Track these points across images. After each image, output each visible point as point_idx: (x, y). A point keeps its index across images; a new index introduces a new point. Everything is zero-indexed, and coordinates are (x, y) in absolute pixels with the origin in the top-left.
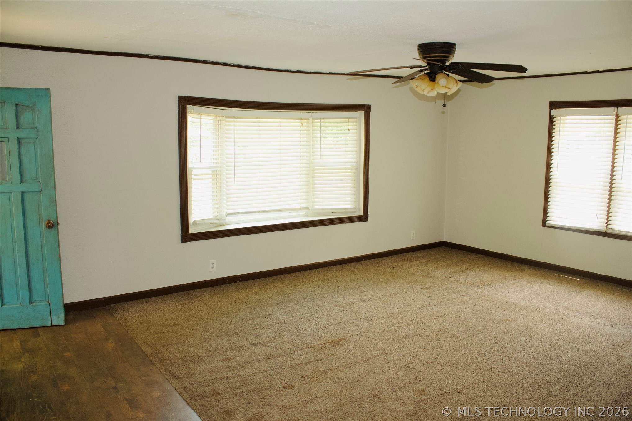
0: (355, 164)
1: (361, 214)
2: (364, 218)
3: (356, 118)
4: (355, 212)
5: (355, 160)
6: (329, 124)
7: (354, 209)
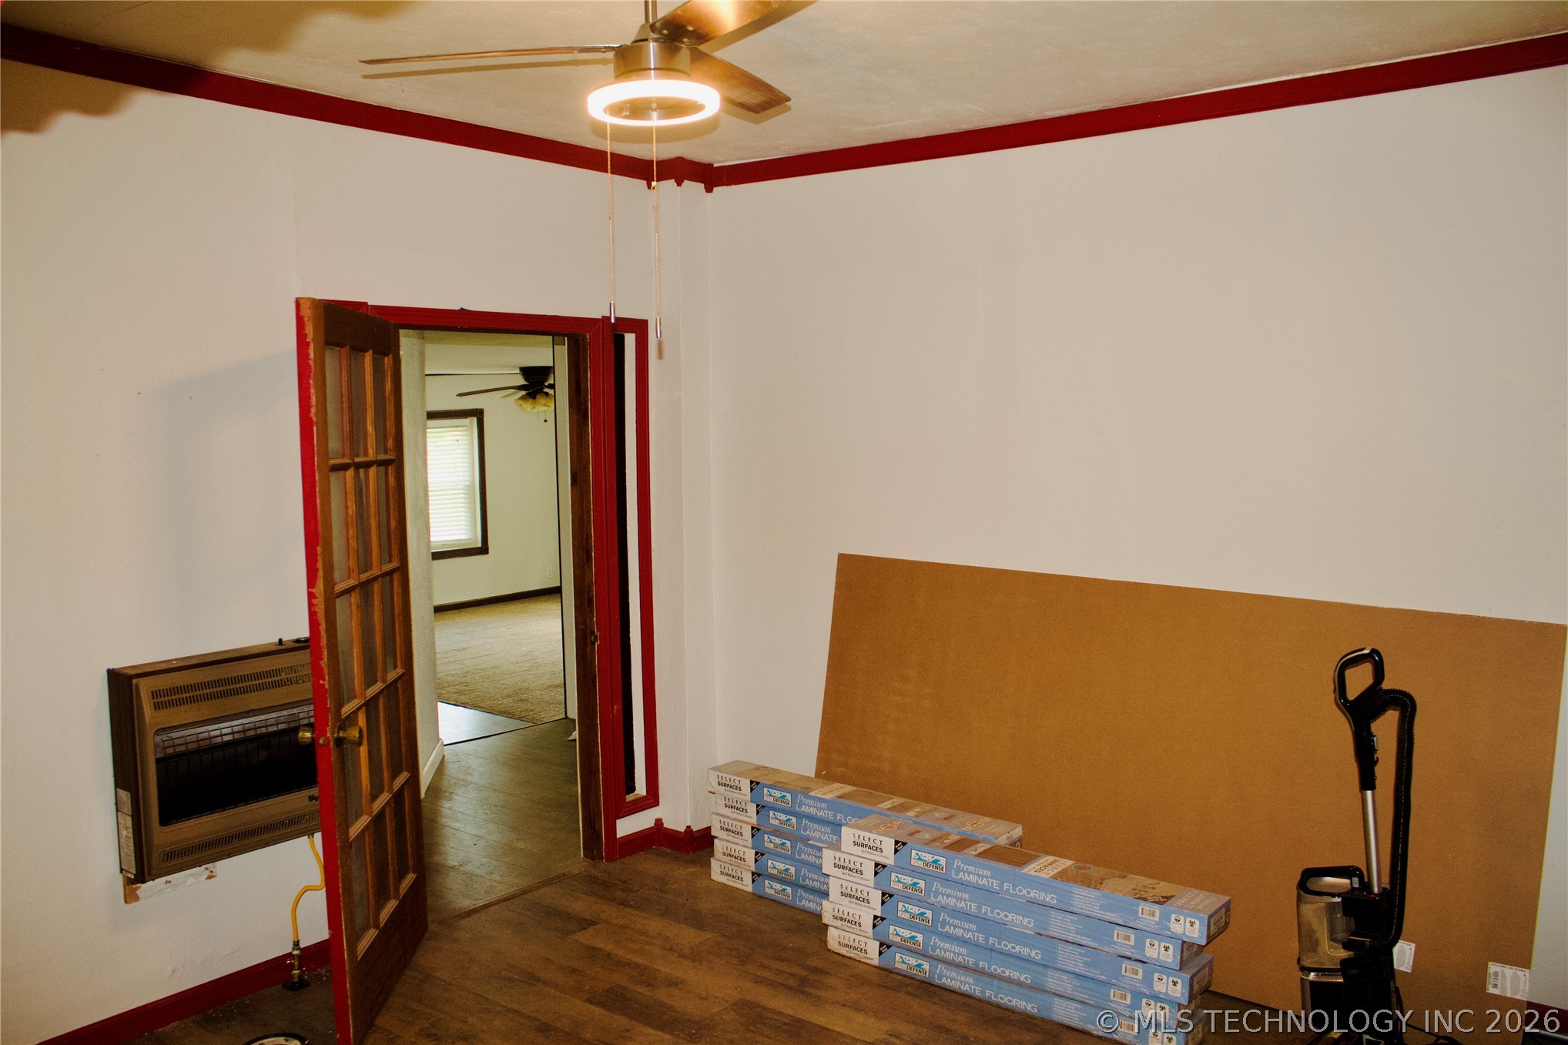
0: (468, 483)
1: (480, 545)
2: (484, 550)
3: (466, 426)
4: (471, 543)
5: (468, 478)
6: (433, 434)
7: (471, 539)
